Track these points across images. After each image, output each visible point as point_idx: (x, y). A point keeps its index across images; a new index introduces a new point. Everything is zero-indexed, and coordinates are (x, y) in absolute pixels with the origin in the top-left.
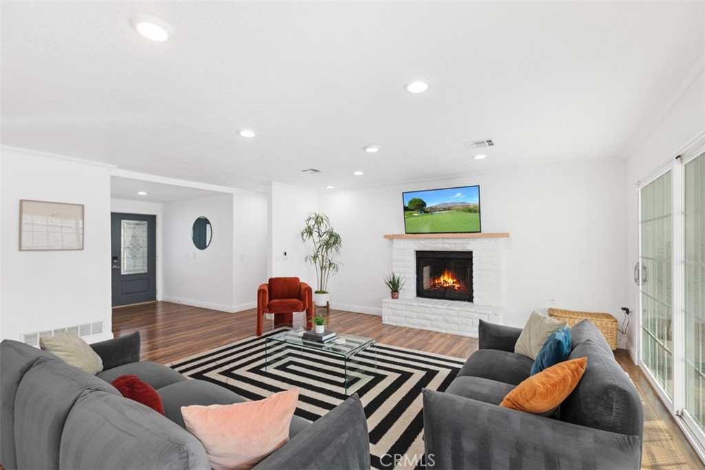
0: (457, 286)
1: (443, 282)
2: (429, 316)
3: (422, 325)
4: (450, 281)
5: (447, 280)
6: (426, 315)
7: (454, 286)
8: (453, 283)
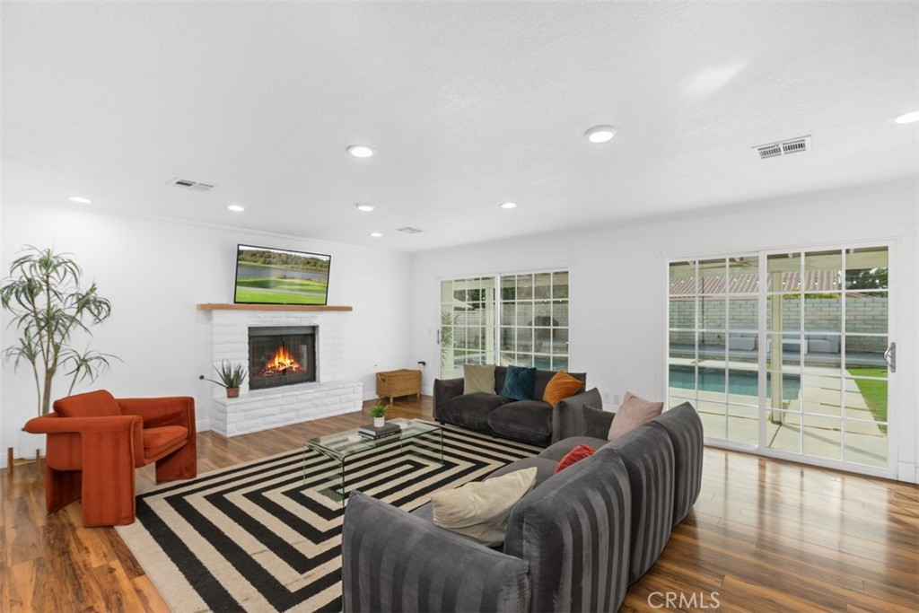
0: (295, 366)
1: (277, 365)
2: (295, 406)
3: (288, 420)
4: (287, 362)
5: (283, 361)
6: (293, 406)
7: (292, 368)
8: (291, 363)
